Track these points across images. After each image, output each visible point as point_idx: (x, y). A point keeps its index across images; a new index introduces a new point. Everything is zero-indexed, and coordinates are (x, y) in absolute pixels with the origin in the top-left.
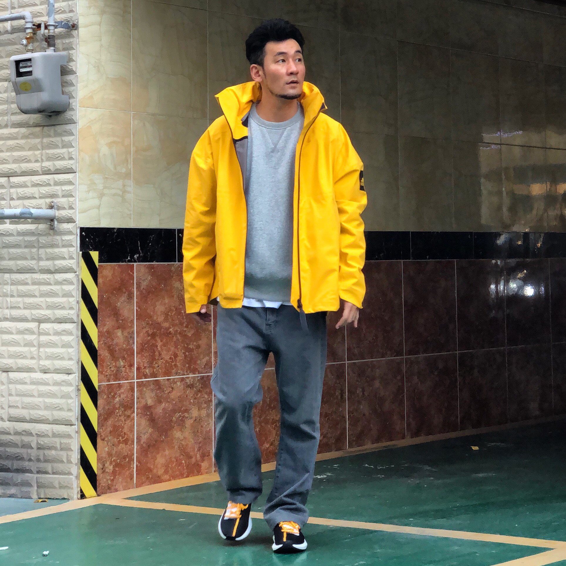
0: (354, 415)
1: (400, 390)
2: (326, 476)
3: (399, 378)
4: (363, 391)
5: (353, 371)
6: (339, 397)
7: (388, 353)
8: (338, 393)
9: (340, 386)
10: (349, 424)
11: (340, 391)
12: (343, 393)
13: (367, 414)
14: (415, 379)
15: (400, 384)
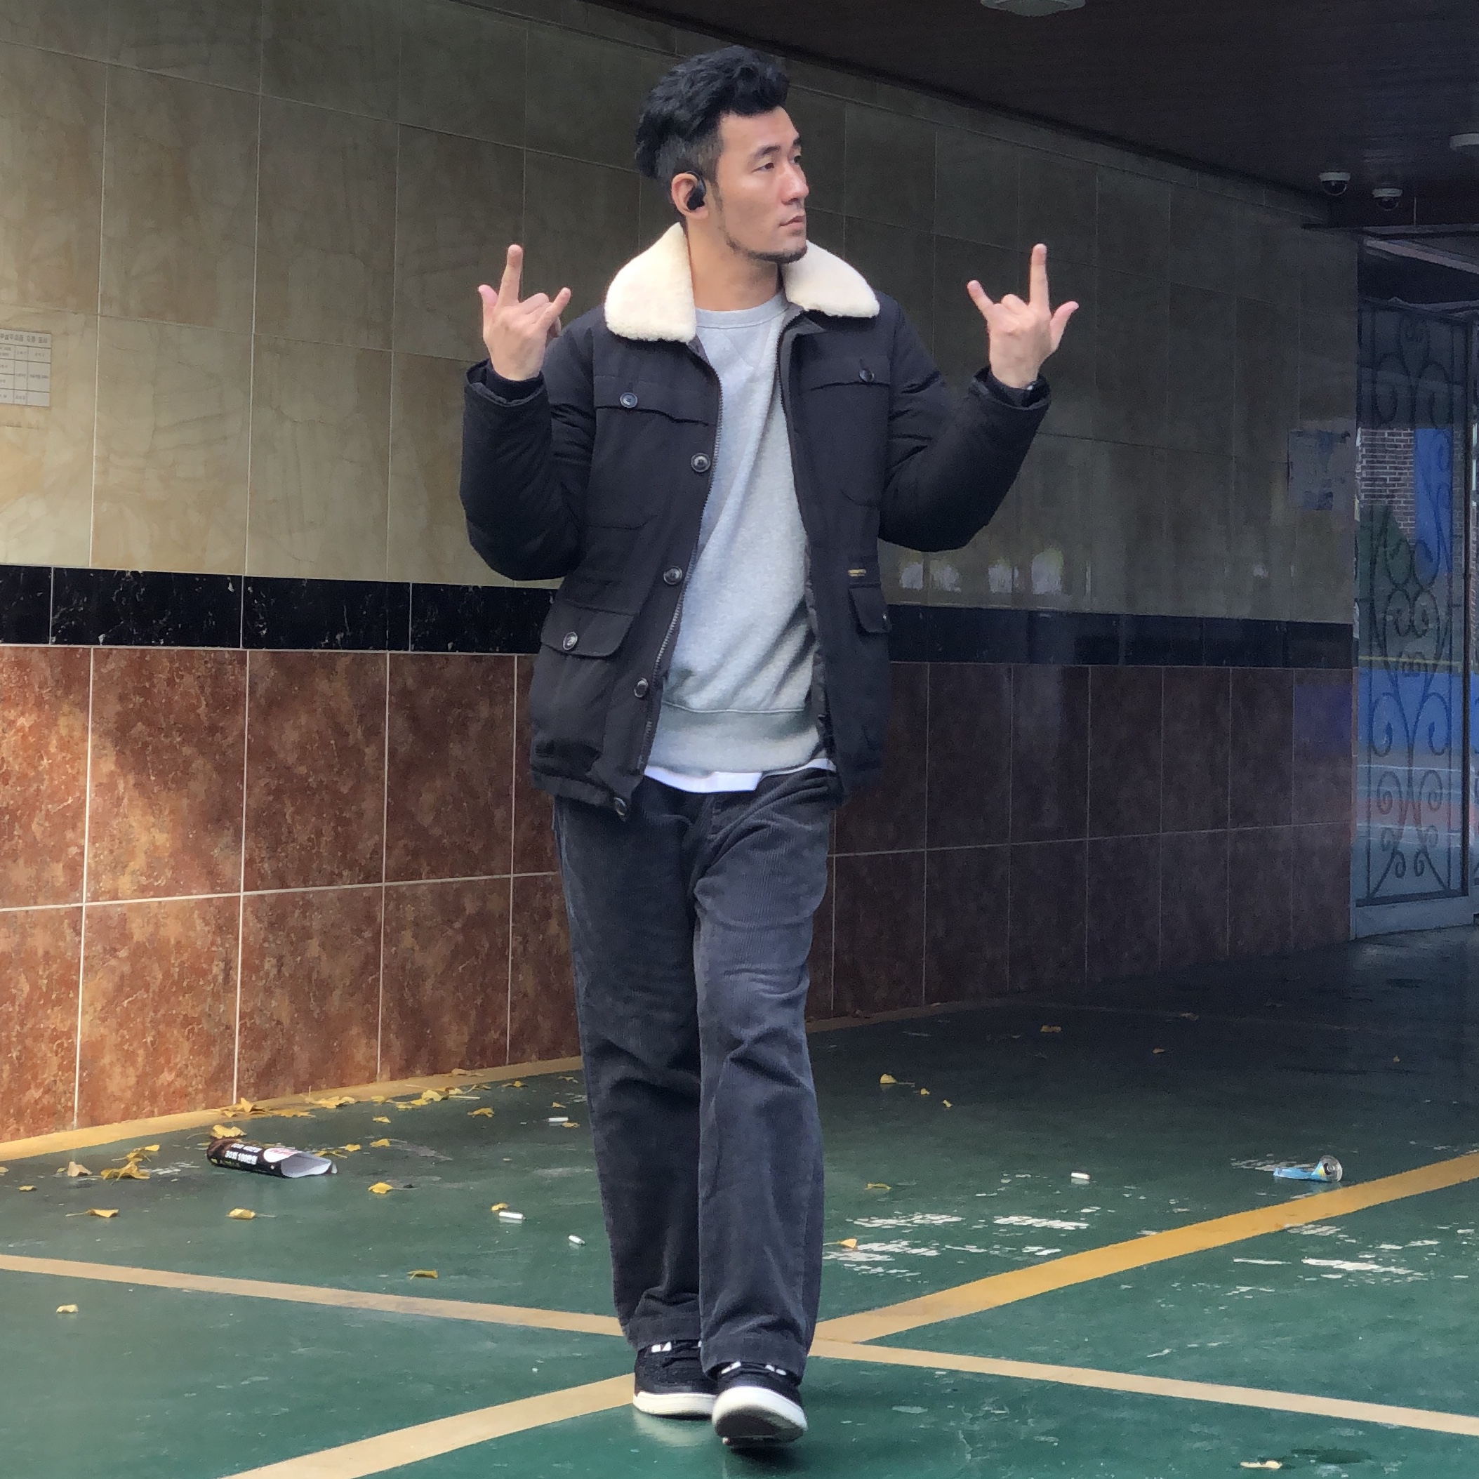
0: (254, 1022)
1: (370, 963)
2: (177, 1170)
3: (367, 934)
4: (280, 965)
5: (257, 917)
6: (220, 979)
7: (345, 873)
8: (217, 969)
9: (224, 951)
10: (242, 1046)
11: (222, 965)
12: (230, 969)
13: (286, 1022)
14: (407, 939)
15: (371, 949)
